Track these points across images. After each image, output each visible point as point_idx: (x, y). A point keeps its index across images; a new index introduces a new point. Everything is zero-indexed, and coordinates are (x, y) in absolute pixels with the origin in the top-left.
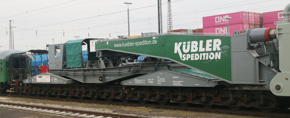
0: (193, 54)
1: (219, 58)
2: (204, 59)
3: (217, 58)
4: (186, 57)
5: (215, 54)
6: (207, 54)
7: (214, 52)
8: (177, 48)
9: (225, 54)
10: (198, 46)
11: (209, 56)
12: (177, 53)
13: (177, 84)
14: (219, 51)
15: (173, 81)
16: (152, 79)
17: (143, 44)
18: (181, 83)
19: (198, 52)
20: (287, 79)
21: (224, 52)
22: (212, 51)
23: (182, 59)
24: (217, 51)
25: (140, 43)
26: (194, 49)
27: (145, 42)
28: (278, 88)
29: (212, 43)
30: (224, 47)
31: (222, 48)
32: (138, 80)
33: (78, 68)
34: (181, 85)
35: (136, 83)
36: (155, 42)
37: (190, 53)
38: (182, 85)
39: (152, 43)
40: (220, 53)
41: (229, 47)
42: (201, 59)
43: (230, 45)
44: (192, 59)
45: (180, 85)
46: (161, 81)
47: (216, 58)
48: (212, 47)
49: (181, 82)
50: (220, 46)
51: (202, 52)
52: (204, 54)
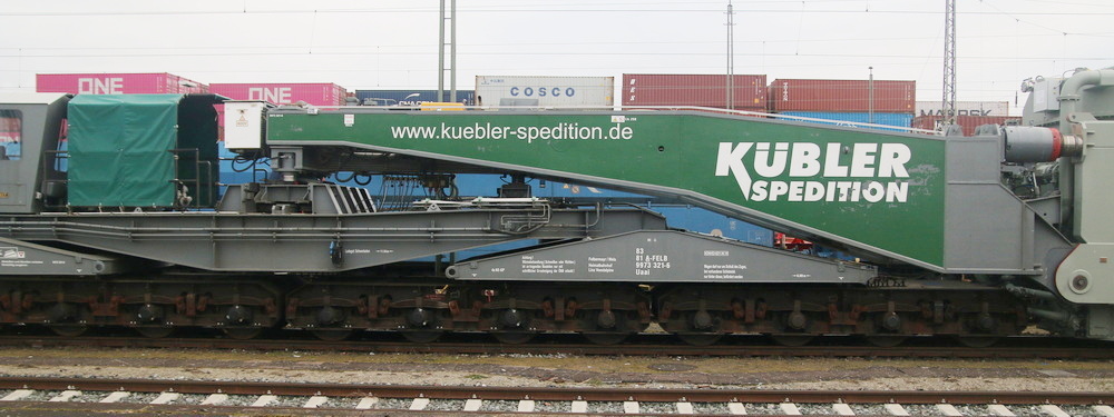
0: (801, 184)
1: (902, 198)
2: (843, 199)
3: (895, 198)
4: (768, 189)
5: (886, 187)
6: (857, 185)
7: (885, 182)
8: (729, 159)
9: (922, 187)
10: (822, 160)
11: (864, 191)
12: (726, 174)
13: (722, 274)
14: (904, 179)
15: (706, 266)
16: (610, 259)
17: (557, 133)
18: (738, 272)
19: (820, 178)
20: (1103, 261)
21: (920, 183)
22: (876, 178)
23: (750, 196)
24: (893, 178)
25: (544, 133)
26: (805, 166)
27: (571, 128)
28: (1080, 282)
29: (877, 155)
30: (921, 169)
31: (914, 170)
32: (538, 262)
33: (144, 209)
34: (739, 278)
35: (529, 271)
36: (627, 134)
37: (785, 177)
38: (741, 277)
39: (605, 133)
40: (905, 186)
41: (937, 170)
42: (830, 198)
43: (941, 164)
44: (793, 197)
45: (731, 277)
46: (652, 265)
47: (890, 199)
48: (876, 166)
49: (736, 269)
50: (907, 166)
51: (837, 179)
52: (844, 186)
